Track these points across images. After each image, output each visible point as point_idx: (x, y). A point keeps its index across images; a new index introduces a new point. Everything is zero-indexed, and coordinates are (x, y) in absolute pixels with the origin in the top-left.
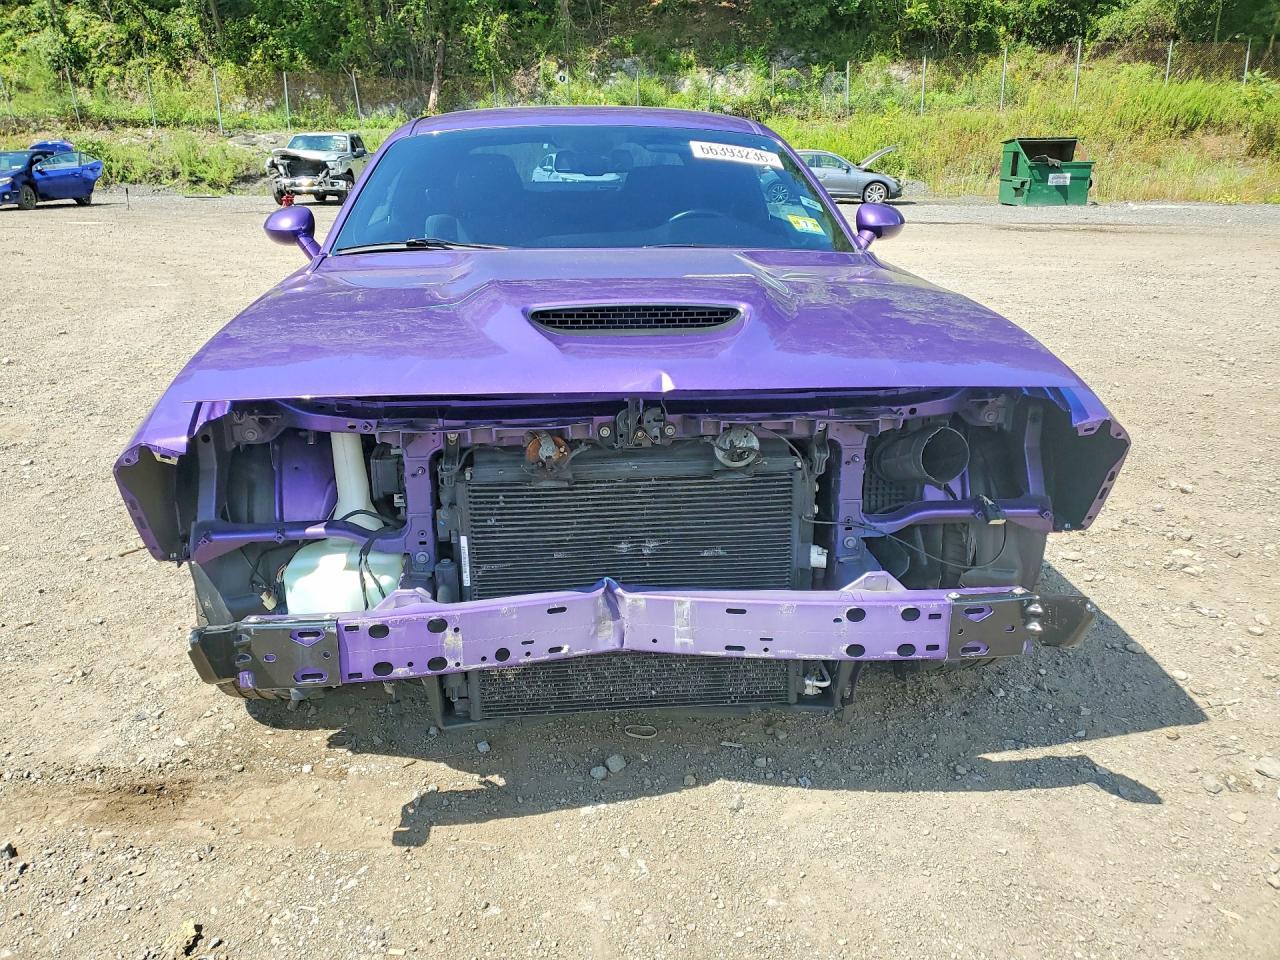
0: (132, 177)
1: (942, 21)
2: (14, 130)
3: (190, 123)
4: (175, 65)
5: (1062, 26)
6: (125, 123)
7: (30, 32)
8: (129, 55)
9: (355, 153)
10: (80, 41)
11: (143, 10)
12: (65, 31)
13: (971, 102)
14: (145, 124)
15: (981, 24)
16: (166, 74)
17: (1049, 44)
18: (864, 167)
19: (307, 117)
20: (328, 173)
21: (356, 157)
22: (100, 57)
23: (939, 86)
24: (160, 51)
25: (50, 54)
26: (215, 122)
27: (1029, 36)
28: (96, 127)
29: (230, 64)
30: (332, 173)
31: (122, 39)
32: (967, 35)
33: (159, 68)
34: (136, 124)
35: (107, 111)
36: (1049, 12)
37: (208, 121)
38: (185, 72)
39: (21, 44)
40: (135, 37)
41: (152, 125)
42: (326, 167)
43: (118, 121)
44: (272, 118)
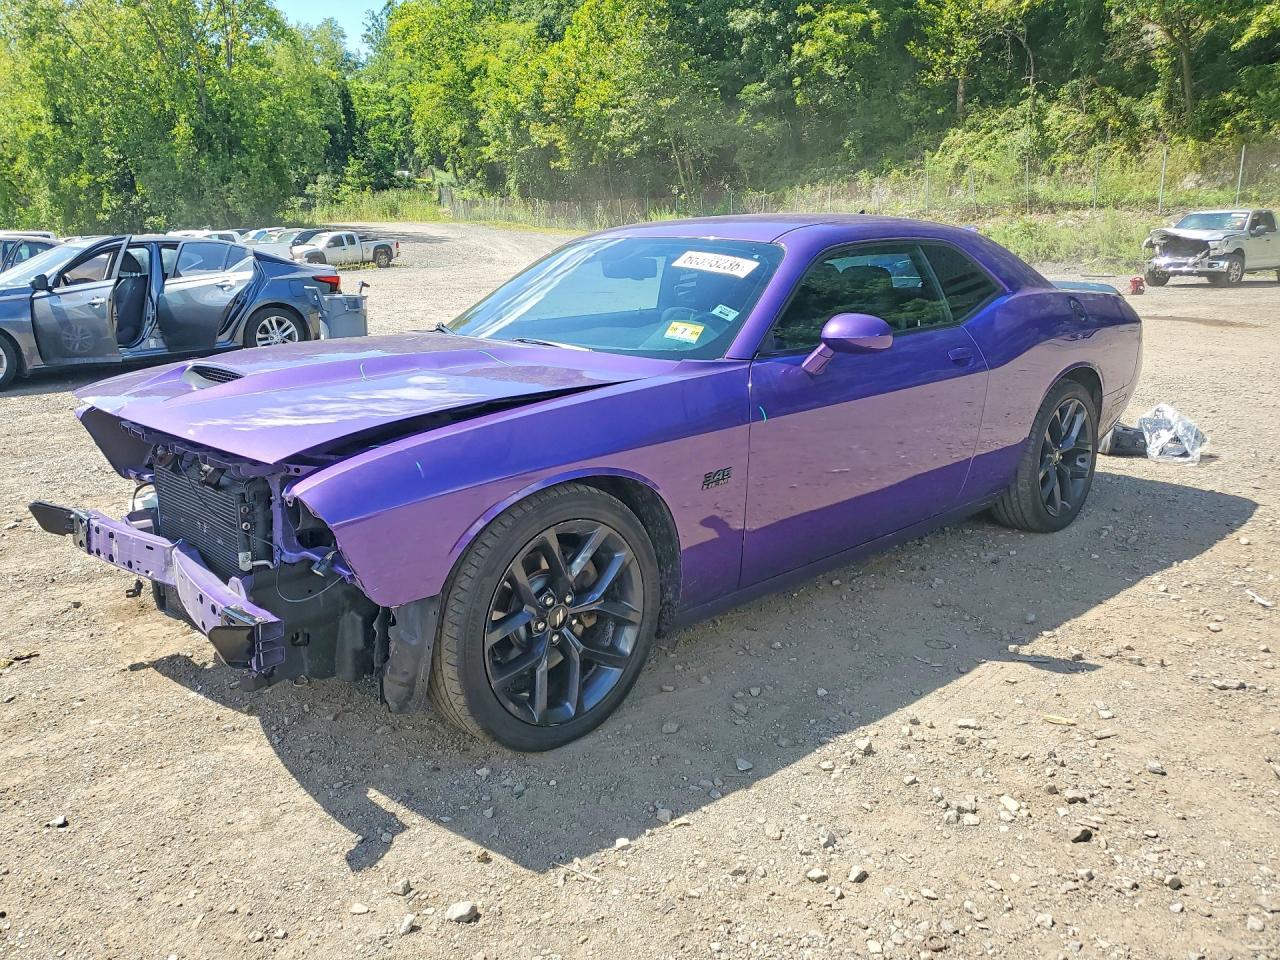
0: (1055, 256)
2: (974, 217)
3: (1130, 203)
4: (1134, 148)
6: (1067, 206)
7: (1012, 130)
8: (1092, 143)
9: (1252, 232)
10: (1051, 135)
11: (1116, 99)
12: (1040, 128)
14: (1085, 206)
16: (1122, 157)
19: (1261, 191)
20: (1208, 254)
21: (1252, 235)
22: (1065, 148)
24: (1124, 136)
25: (1023, 148)
26: (1155, 201)
28: (1040, 211)
29: (1191, 142)
30: (1212, 253)
31: (1089, 129)
33: (1117, 152)
34: (1077, 207)
35: (1056, 196)
37: (1149, 201)
38: (1142, 153)
39: (1001, 142)
40: (1102, 125)
41: (1092, 206)
42: (1208, 246)
43: (1061, 205)
44: (1221, 194)
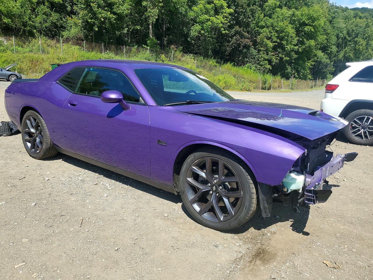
1: (16, 25)
5: (53, 33)
13: (31, 51)
15: (28, 28)
17: (50, 37)
18: (7, 69)
23: (19, 45)
27: (44, 34)
32: (24, 31)
36: (49, 28)
